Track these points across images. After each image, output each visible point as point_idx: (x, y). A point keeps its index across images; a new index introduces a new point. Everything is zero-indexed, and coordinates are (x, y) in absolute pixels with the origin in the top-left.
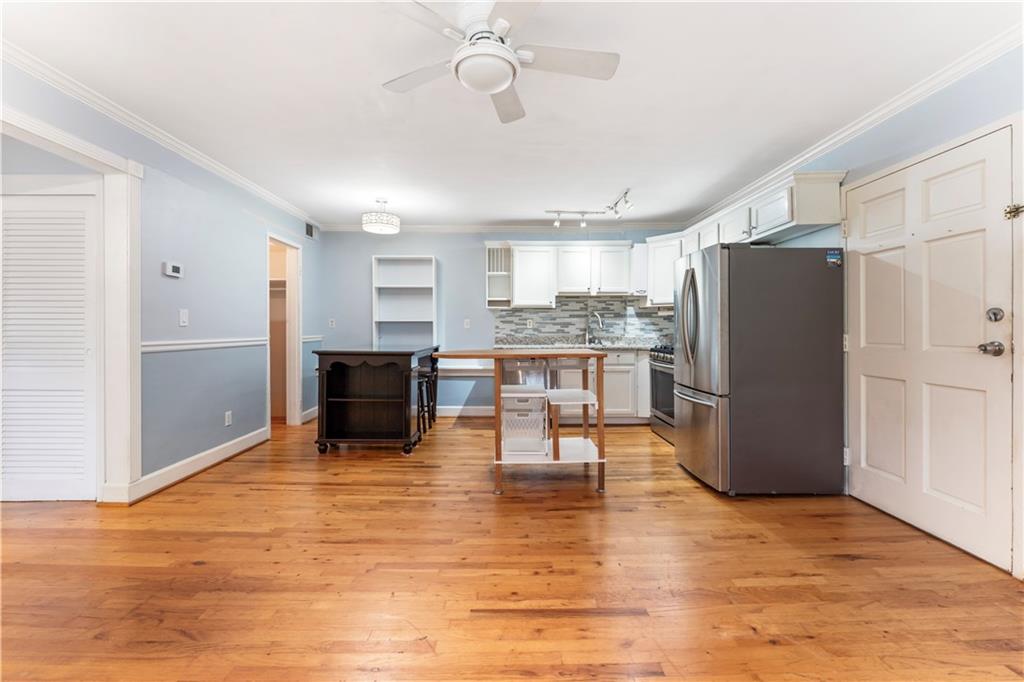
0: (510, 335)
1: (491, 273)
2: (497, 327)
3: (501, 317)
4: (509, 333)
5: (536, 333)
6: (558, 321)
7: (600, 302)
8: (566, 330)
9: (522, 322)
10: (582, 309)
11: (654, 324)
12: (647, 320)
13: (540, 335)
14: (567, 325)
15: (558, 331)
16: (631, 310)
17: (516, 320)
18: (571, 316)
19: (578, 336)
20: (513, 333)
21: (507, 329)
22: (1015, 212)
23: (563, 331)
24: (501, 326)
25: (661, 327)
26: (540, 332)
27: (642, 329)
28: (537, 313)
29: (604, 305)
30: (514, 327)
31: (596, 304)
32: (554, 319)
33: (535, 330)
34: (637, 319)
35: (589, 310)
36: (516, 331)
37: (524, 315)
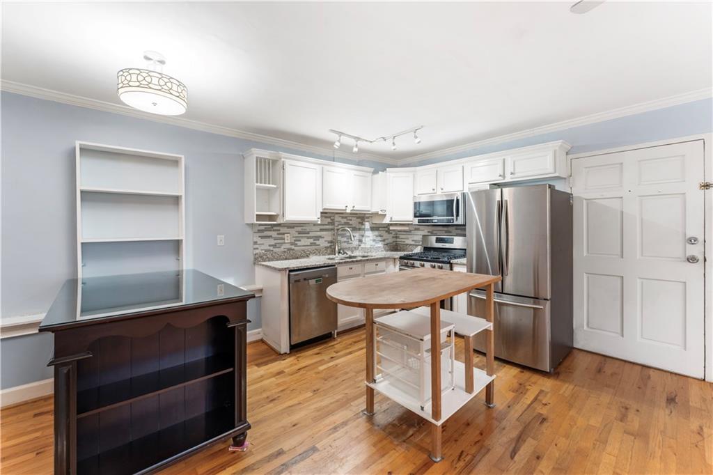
0: (269, 250)
1: (259, 184)
2: (255, 243)
3: (259, 231)
4: (269, 248)
5: (293, 247)
6: (311, 234)
7: (343, 217)
8: (317, 242)
9: (280, 236)
10: (329, 224)
11: (380, 236)
12: (376, 233)
13: (296, 248)
14: (317, 238)
15: (312, 244)
16: (367, 225)
17: (274, 234)
18: (321, 230)
19: (327, 248)
20: (271, 248)
21: (266, 244)
22: (706, 186)
23: (315, 244)
24: (260, 241)
25: (384, 237)
26: (296, 245)
27: (374, 240)
28: (293, 228)
29: (345, 220)
30: (273, 242)
31: (340, 219)
32: (308, 233)
33: (292, 244)
34: (371, 232)
35: (336, 224)
36: (274, 246)
37: (283, 230)
